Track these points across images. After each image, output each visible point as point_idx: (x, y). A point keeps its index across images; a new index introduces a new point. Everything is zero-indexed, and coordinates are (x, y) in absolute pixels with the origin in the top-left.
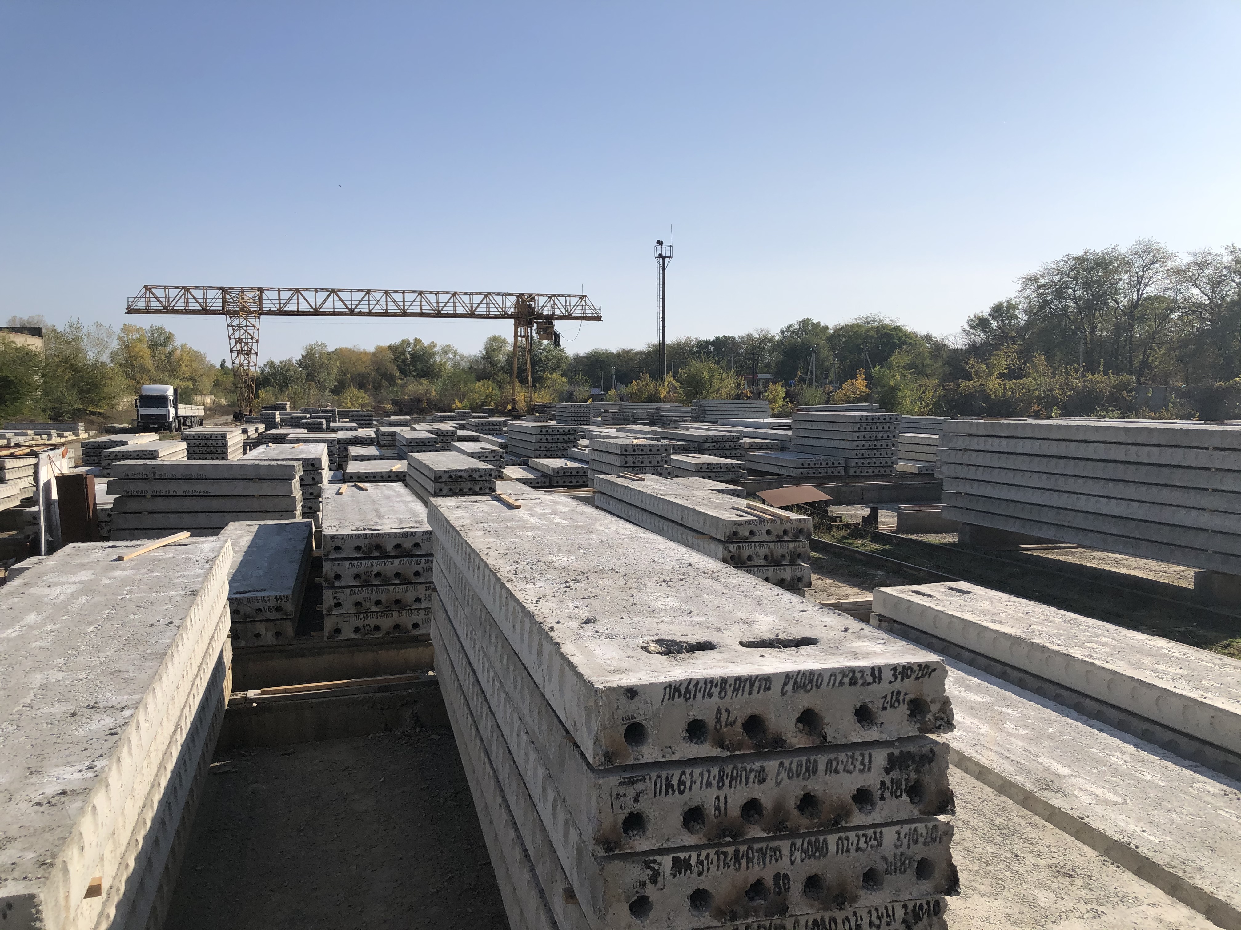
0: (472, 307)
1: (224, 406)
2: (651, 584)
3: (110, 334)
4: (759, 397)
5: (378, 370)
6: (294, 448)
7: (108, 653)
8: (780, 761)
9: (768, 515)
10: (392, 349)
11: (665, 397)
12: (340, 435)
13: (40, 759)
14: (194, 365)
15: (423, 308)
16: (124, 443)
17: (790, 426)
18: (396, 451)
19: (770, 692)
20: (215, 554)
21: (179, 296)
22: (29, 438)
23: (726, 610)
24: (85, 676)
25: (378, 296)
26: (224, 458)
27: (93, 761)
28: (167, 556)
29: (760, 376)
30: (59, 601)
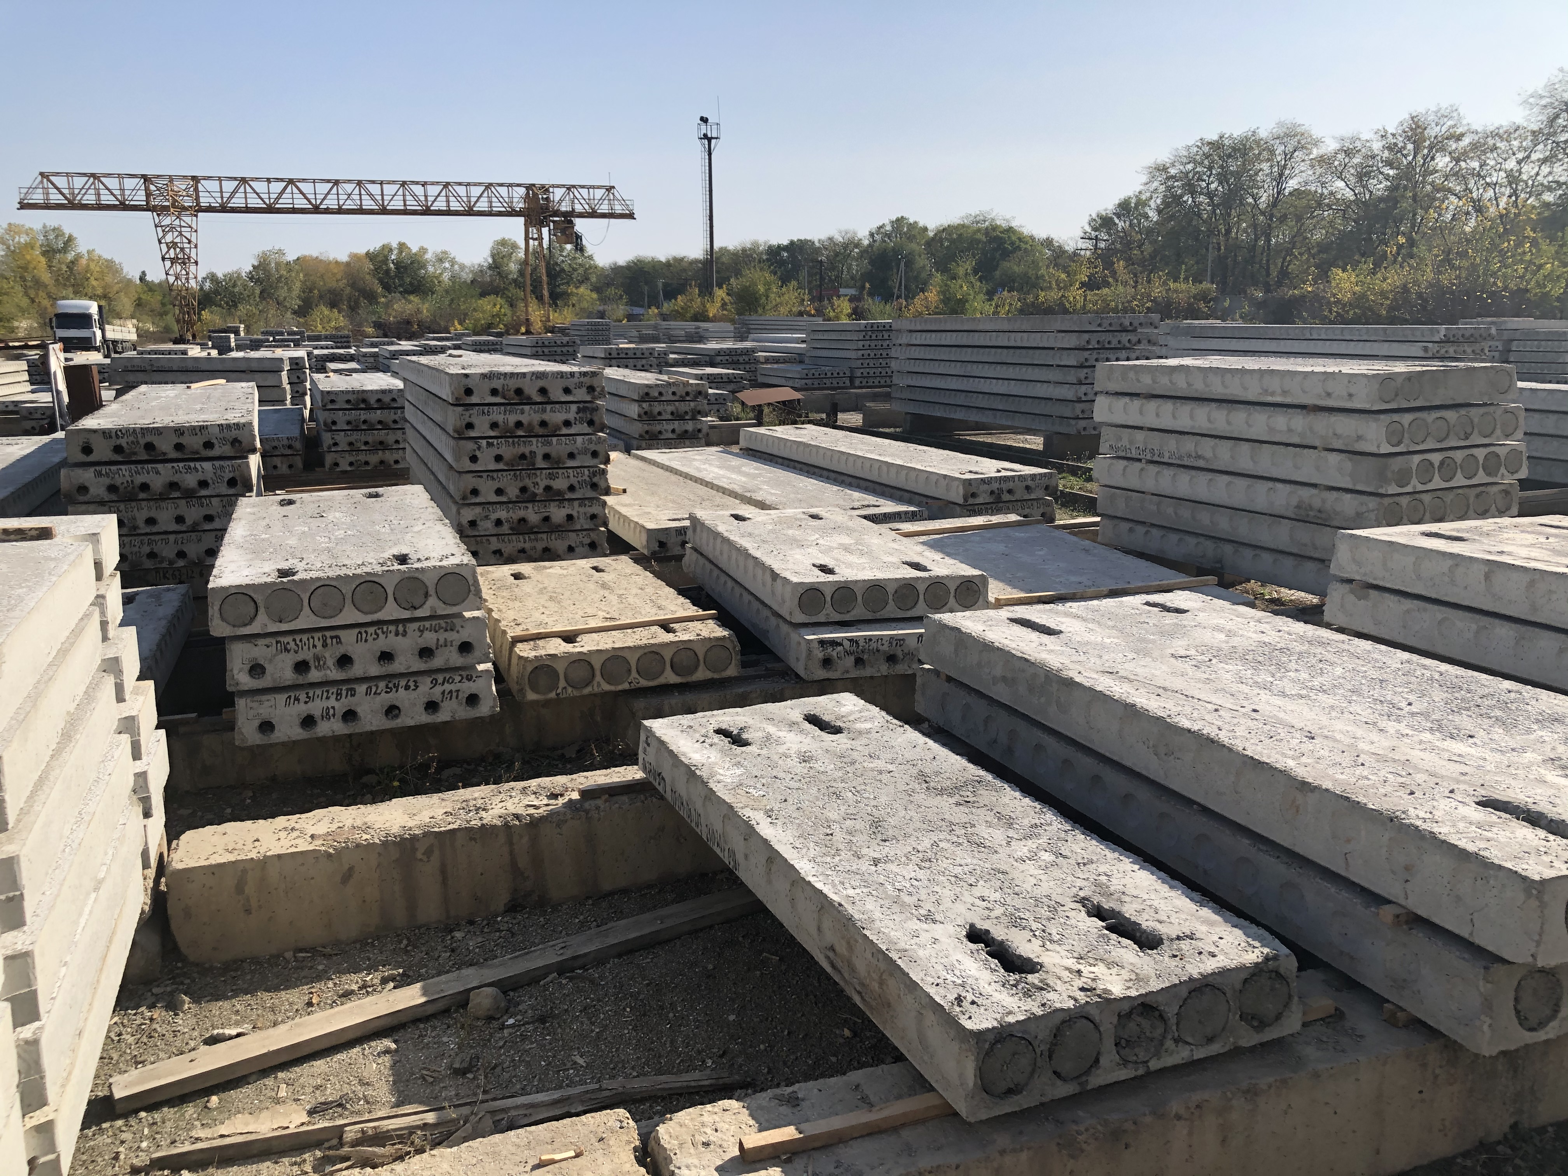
0: (469, 202)
1: (153, 333)
5: (353, 285)
8: (530, 406)
10: (371, 257)
11: (714, 316)
14: (109, 279)
15: (408, 203)
17: (805, 340)
21: (86, 187)
25: (349, 187)
29: (843, 291)
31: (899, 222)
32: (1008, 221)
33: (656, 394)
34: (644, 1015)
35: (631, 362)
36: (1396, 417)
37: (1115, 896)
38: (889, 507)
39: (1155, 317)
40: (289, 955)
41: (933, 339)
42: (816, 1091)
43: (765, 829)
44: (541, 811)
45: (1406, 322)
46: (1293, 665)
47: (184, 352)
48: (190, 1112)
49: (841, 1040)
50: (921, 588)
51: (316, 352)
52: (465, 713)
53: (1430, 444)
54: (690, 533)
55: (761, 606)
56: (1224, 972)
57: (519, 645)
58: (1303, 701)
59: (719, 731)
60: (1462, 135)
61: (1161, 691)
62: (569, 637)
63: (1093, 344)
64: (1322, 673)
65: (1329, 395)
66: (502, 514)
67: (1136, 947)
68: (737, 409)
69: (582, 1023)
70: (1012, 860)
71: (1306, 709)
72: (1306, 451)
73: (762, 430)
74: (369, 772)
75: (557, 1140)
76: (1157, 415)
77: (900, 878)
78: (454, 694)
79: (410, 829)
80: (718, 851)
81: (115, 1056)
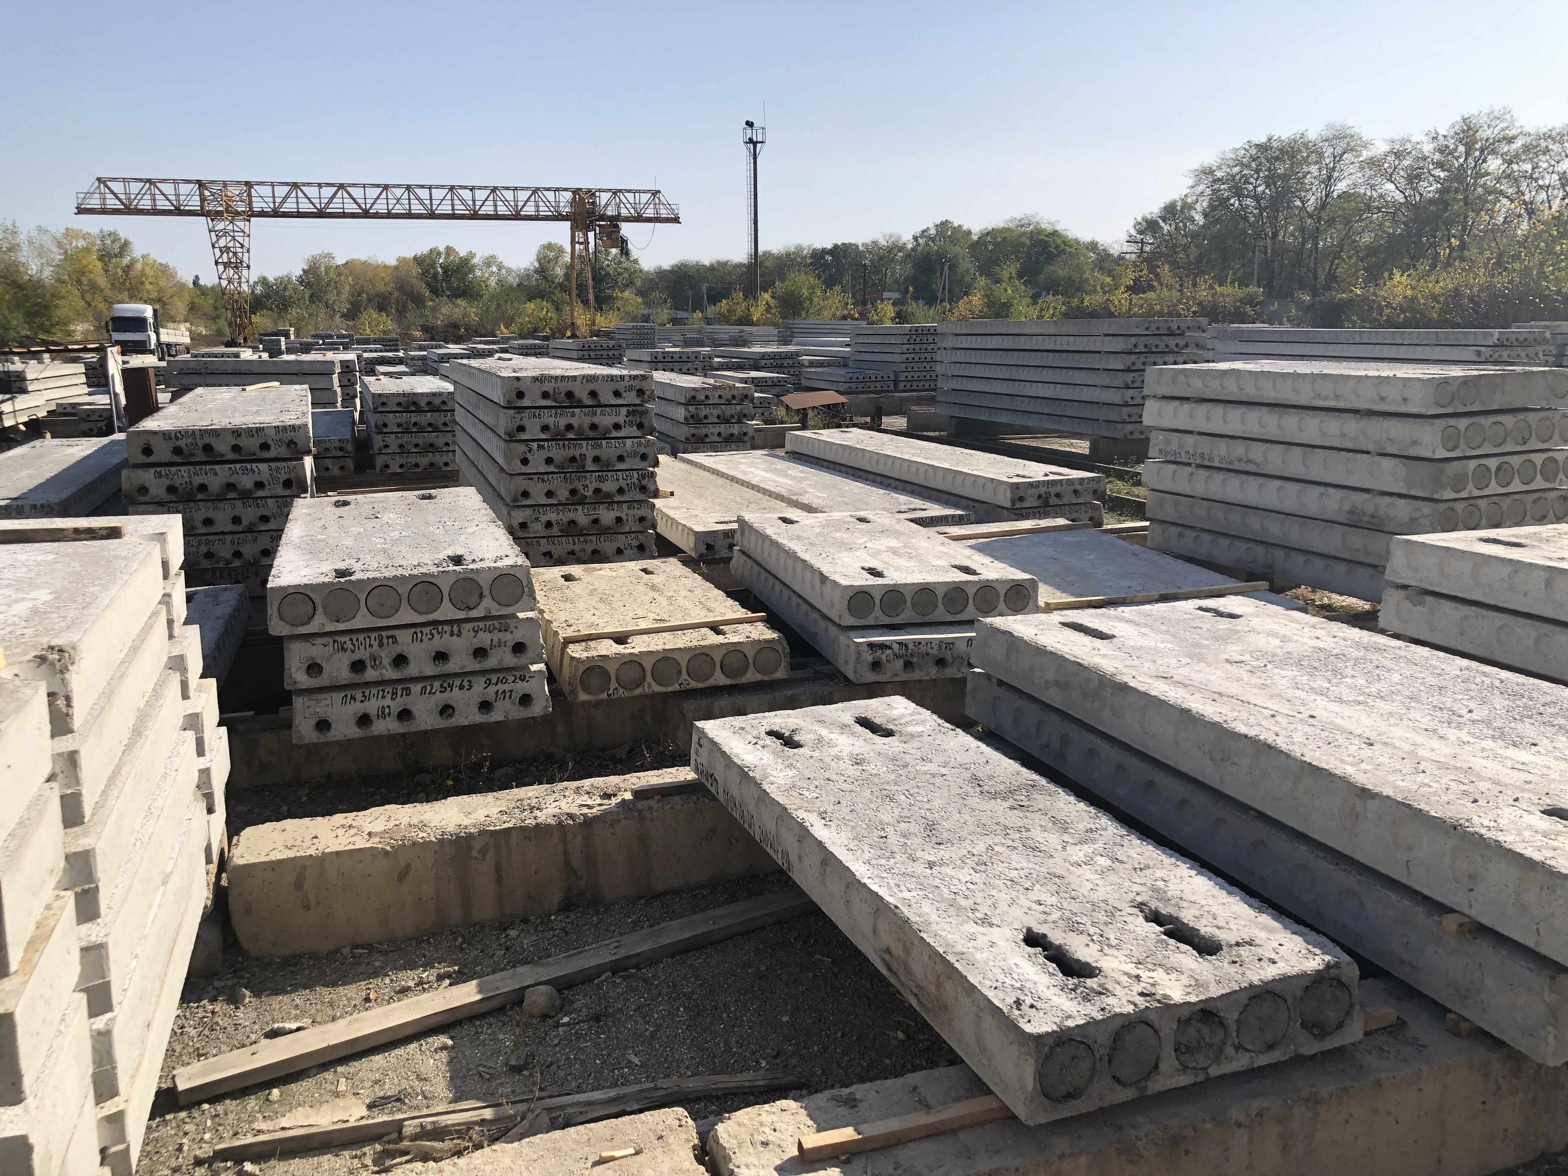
0: (517, 206)
1: (205, 336)
3: (51, 240)
5: (401, 289)
8: (581, 409)
10: (418, 260)
11: (758, 319)
15: (456, 207)
21: (142, 192)
25: (398, 192)
29: (886, 295)
31: (943, 226)
32: (1052, 224)
33: (703, 398)
34: (698, 1015)
35: (677, 366)
36: (1452, 422)
37: (1173, 902)
38: (936, 510)
39: (1204, 321)
40: (346, 951)
41: (978, 342)
42: (873, 1092)
43: (820, 831)
44: (594, 810)
45: (1458, 326)
46: (1349, 671)
47: (237, 355)
48: (252, 1105)
49: (895, 1043)
50: (971, 592)
51: (366, 355)
52: (518, 713)
53: (1487, 449)
54: (737, 537)
55: (809, 609)
56: (1285, 979)
57: (571, 646)
58: (1361, 707)
59: (770, 733)
60: (1514, 137)
61: (1216, 696)
62: (621, 639)
63: (1141, 348)
64: (1379, 680)
65: (1383, 399)
66: (552, 516)
67: (1195, 952)
68: (781, 412)
69: (636, 1022)
70: (1067, 864)
71: (1364, 715)
72: (1359, 456)
73: (807, 434)
74: (423, 770)
75: (617, 1138)
76: (1208, 419)
77: (955, 881)
78: (508, 695)
79: (466, 827)
80: (771, 852)
81: (178, 1049)
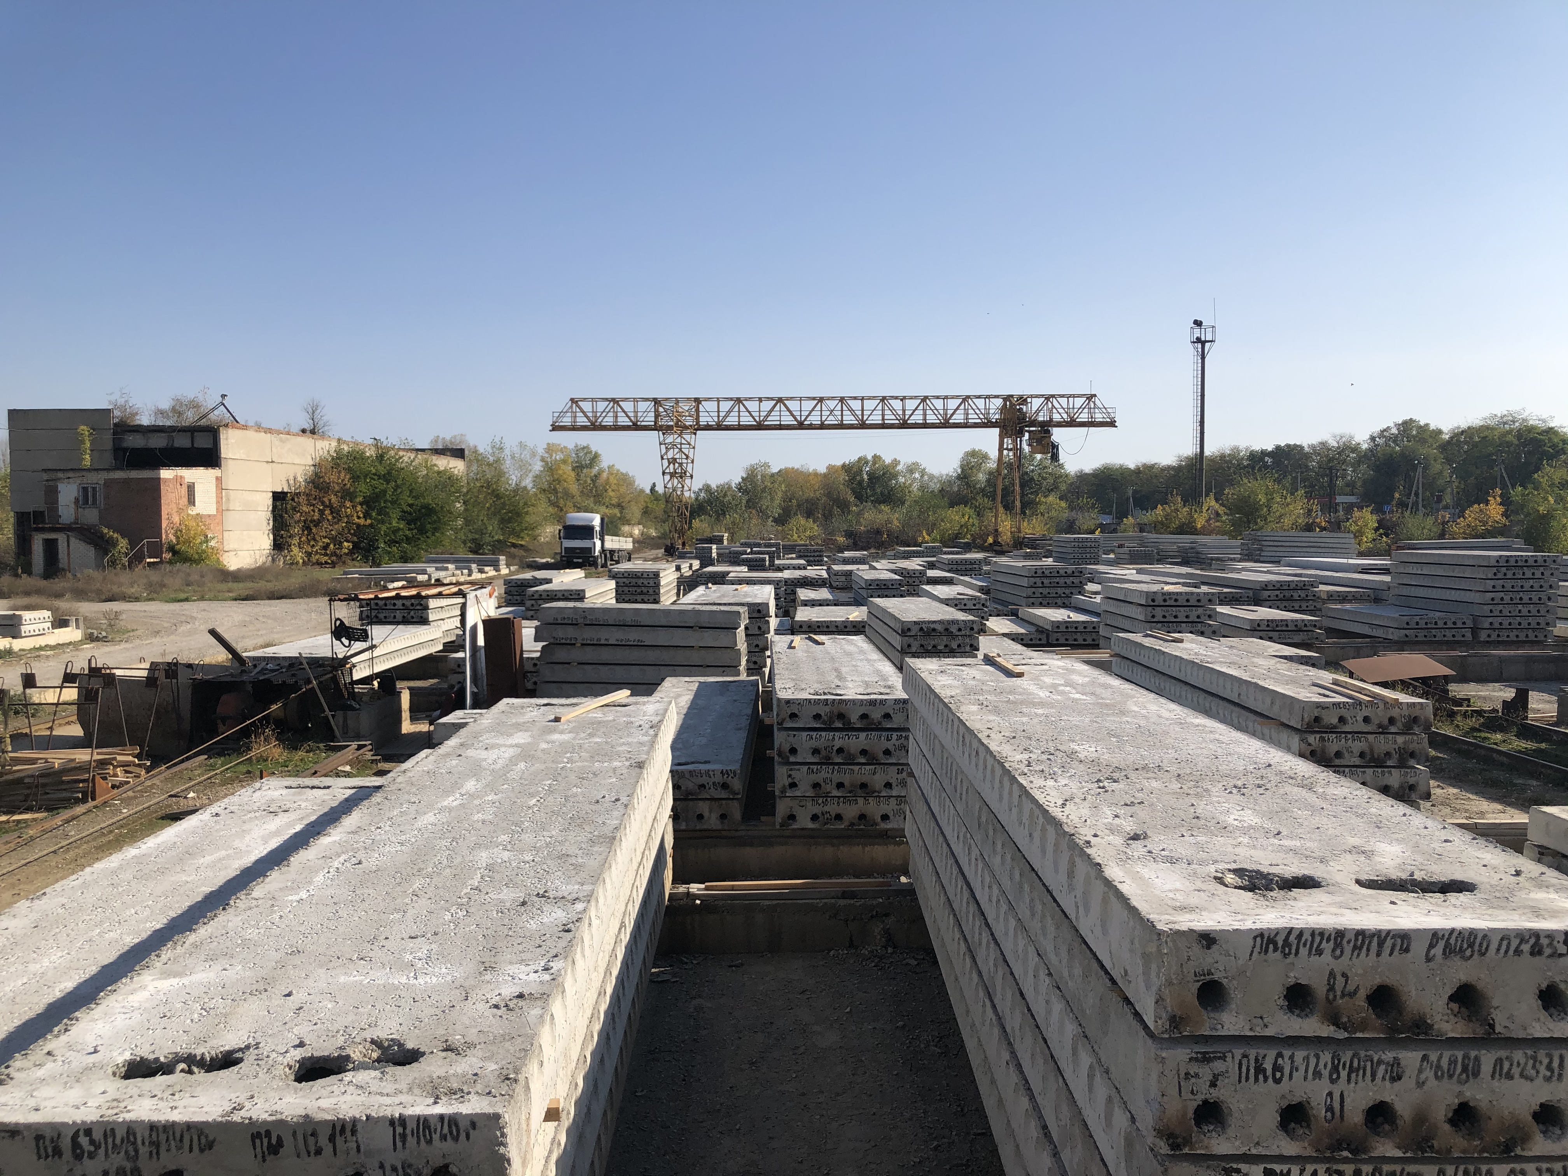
0: (946, 414)
1: (653, 538)
2: (1216, 790)
3: (533, 454)
4: (1339, 528)
5: (829, 495)
6: (737, 590)
7: (554, 833)
8: (1424, 1053)
9: (1365, 695)
10: (846, 468)
11: (1203, 527)
12: (787, 574)
13: (493, 953)
14: (622, 490)
15: (886, 417)
16: (549, 581)
17: (1388, 570)
18: (852, 595)
19: (1409, 955)
20: (659, 718)
21: (607, 410)
22: (450, 573)
23: (1330, 832)
24: (531, 858)
25: (832, 404)
26: (656, 601)
27: (549, 961)
28: (607, 718)
29: (1339, 499)
30: (498, 766)
31: (1407, 425)
